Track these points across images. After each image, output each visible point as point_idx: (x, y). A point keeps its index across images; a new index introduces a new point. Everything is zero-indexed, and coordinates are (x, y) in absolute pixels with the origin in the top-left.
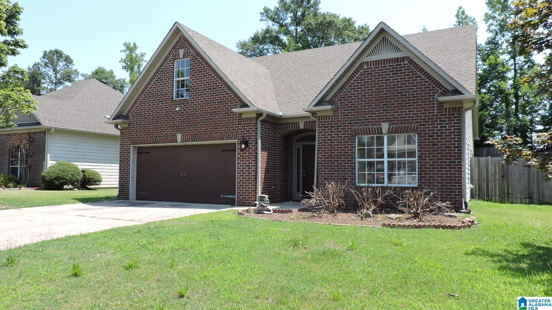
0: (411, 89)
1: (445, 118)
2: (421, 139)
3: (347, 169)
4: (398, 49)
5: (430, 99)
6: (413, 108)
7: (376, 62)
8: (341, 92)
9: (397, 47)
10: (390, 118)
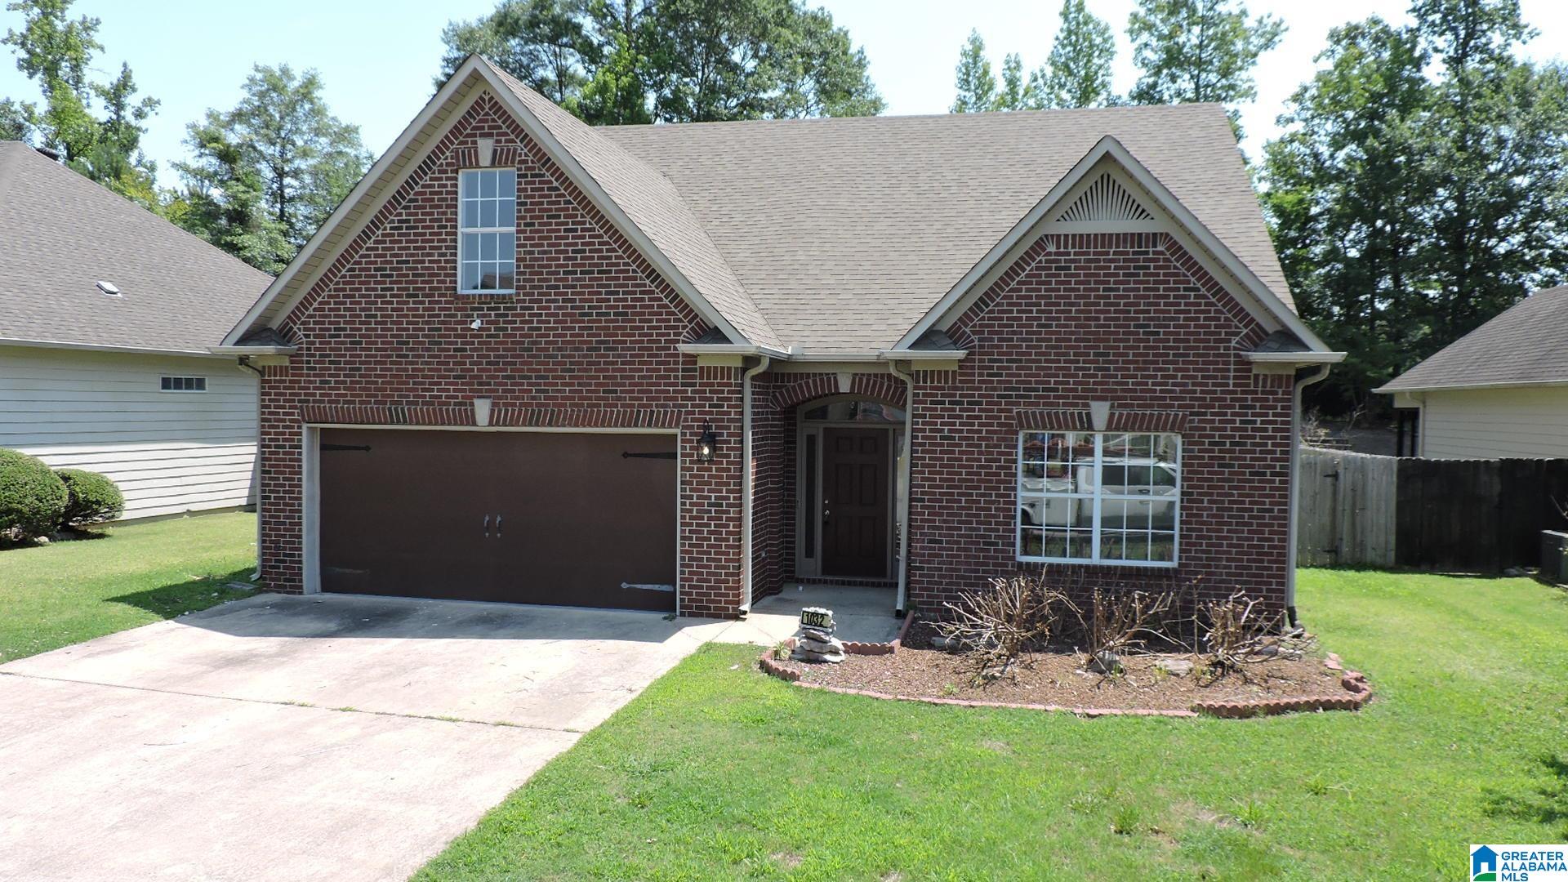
0: (1172, 319)
1: (1253, 400)
2: (1192, 451)
3: (994, 516)
4: (1140, 210)
5: (1218, 348)
6: (1175, 370)
7: (1081, 240)
8: (982, 311)
9: (1139, 206)
10: (1115, 391)
